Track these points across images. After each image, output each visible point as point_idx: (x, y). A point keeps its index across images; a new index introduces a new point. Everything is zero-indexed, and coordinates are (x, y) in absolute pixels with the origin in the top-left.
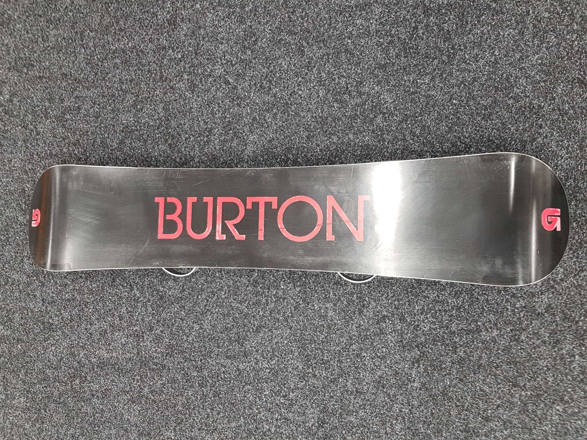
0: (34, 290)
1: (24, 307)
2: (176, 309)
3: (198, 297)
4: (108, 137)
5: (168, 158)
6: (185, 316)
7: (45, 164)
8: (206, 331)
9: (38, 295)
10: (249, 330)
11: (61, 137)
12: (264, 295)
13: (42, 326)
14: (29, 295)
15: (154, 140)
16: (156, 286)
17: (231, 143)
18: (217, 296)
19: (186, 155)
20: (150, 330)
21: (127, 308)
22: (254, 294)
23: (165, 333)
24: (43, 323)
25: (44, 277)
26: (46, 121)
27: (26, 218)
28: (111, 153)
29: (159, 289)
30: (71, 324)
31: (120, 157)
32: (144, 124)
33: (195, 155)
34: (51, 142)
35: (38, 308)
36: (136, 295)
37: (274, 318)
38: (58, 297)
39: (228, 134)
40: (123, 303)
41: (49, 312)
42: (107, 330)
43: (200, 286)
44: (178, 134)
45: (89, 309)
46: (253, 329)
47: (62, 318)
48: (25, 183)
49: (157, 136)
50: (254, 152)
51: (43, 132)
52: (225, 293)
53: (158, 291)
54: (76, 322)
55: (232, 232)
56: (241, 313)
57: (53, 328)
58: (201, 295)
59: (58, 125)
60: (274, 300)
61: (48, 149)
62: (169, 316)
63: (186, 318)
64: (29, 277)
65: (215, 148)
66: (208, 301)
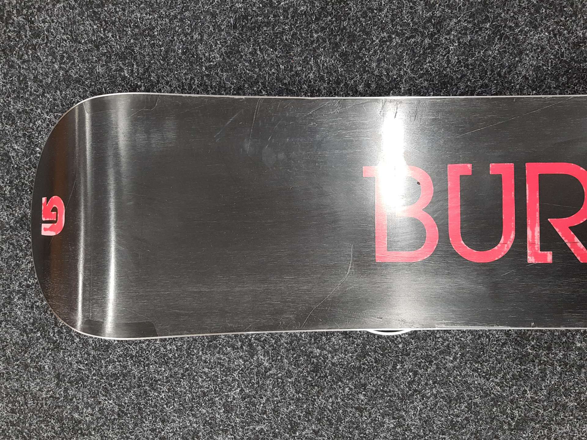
0: (37, 357)
1: (17, 391)
2: (347, 389)
3: (394, 367)
4: (201, 40)
5: (339, 84)
6: (366, 404)
7: (55, 100)
8: (411, 430)
9: (46, 367)
10: (501, 427)
11: (91, 41)
12: (537, 361)
13: (58, 425)
14: (26, 366)
15: (306, 45)
16: (304, 345)
17: (486, 50)
18: (437, 365)
19: (380, 77)
20: (290, 430)
21: (242, 390)
22: (516, 359)
23: (321, 436)
24: (60, 420)
25: (60, 332)
26: (54, 5)
27: (14, 215)
28: (207, 76)
29: (312, 352)
30: (121, 421)
31: (229, 84)
32: (285, 10)
33: (401, 77)
34: (66, 52)
35: (48, 391)
36: (262, 364)
37: (557, 404)
38: (89, 370)
39: (481, 29)
40: (234, 380)
41: (71, 400)
42: (199, 431)
43: (400, 346)
44: (364, 31)
45: (159, 393)
46: (510, 424)
47: (101, 411)
48: (9, 141)
49: (315, 36)
50: (537, 69)
51: (48, 31)
52: (455, 359)
53: (309, 355)
54: (132, 417)
55: (569, 245)
56: (487, 395)
57: (81, 429)
58: (402, 362)
59: (81, 14)
60: (559, 369)
61: (60, 67)
62: (333, 403)
63: (369, 407)
64: (25, 331)
65: (448, 61)
66: (416, 374)
